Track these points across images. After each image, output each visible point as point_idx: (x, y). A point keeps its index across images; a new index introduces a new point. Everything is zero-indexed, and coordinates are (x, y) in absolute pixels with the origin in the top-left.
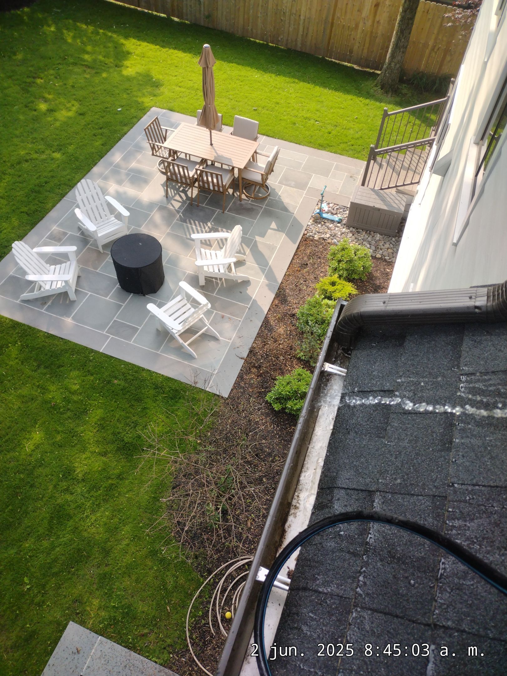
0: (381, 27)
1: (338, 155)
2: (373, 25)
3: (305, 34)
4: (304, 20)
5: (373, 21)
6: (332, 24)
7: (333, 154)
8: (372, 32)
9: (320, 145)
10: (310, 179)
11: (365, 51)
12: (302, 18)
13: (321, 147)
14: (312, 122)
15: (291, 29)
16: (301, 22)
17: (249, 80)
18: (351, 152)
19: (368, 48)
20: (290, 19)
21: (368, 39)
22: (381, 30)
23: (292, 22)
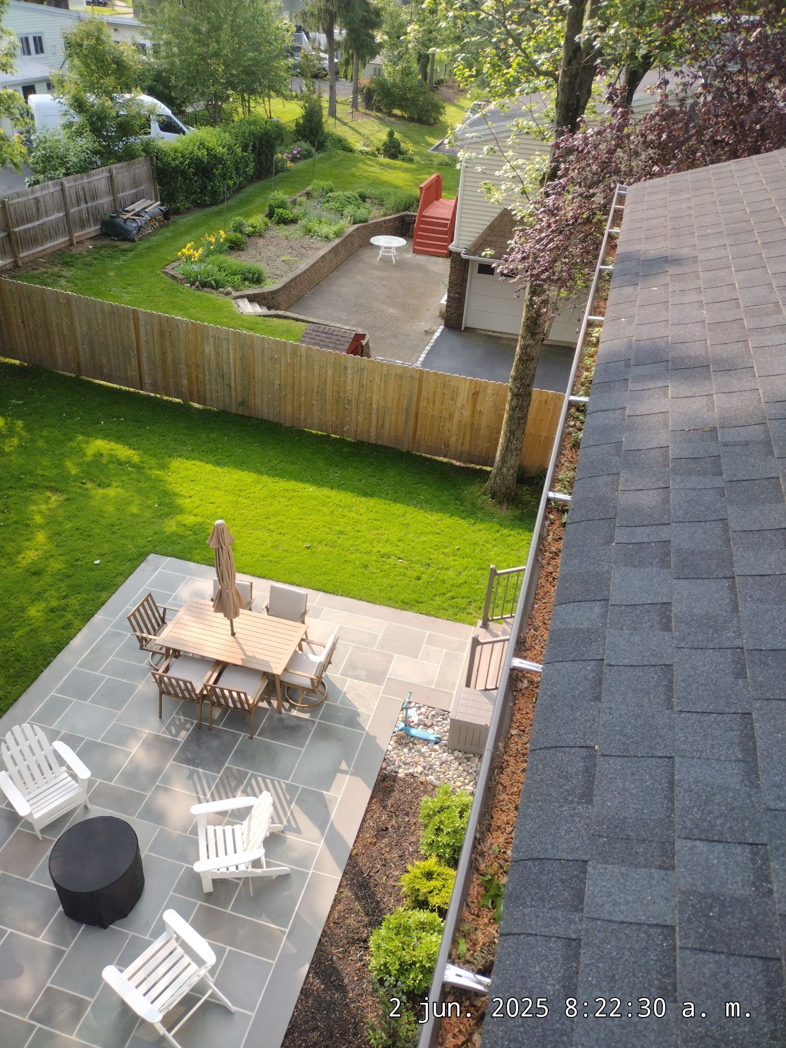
0: (484, 418)
1: (432, 618)
2: (473, 415)
3: (380, 424)
4: (378, 409)
5: (473, 411)
6: (417, 414)
7: (424, 617)
8: (472, 424)
9: (404, 602)
10: (390, 663)
11: (467, 444)
12: (374, 406)
13: (405, 605)
14: (391, 561)
15: (360, 419)
16: (374, 412)
17: (300, 497)
18: (451, 611)
19: (470, 441)
20: (358, 408)
21: (468, 432)
22: (485, 421)
23: (361, 411)
